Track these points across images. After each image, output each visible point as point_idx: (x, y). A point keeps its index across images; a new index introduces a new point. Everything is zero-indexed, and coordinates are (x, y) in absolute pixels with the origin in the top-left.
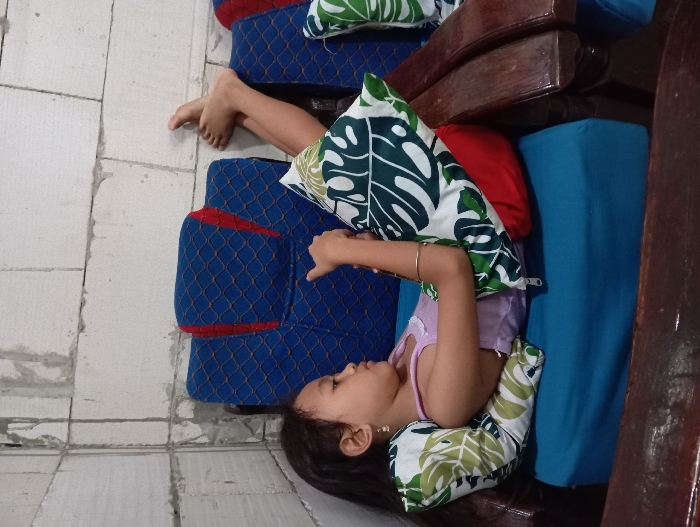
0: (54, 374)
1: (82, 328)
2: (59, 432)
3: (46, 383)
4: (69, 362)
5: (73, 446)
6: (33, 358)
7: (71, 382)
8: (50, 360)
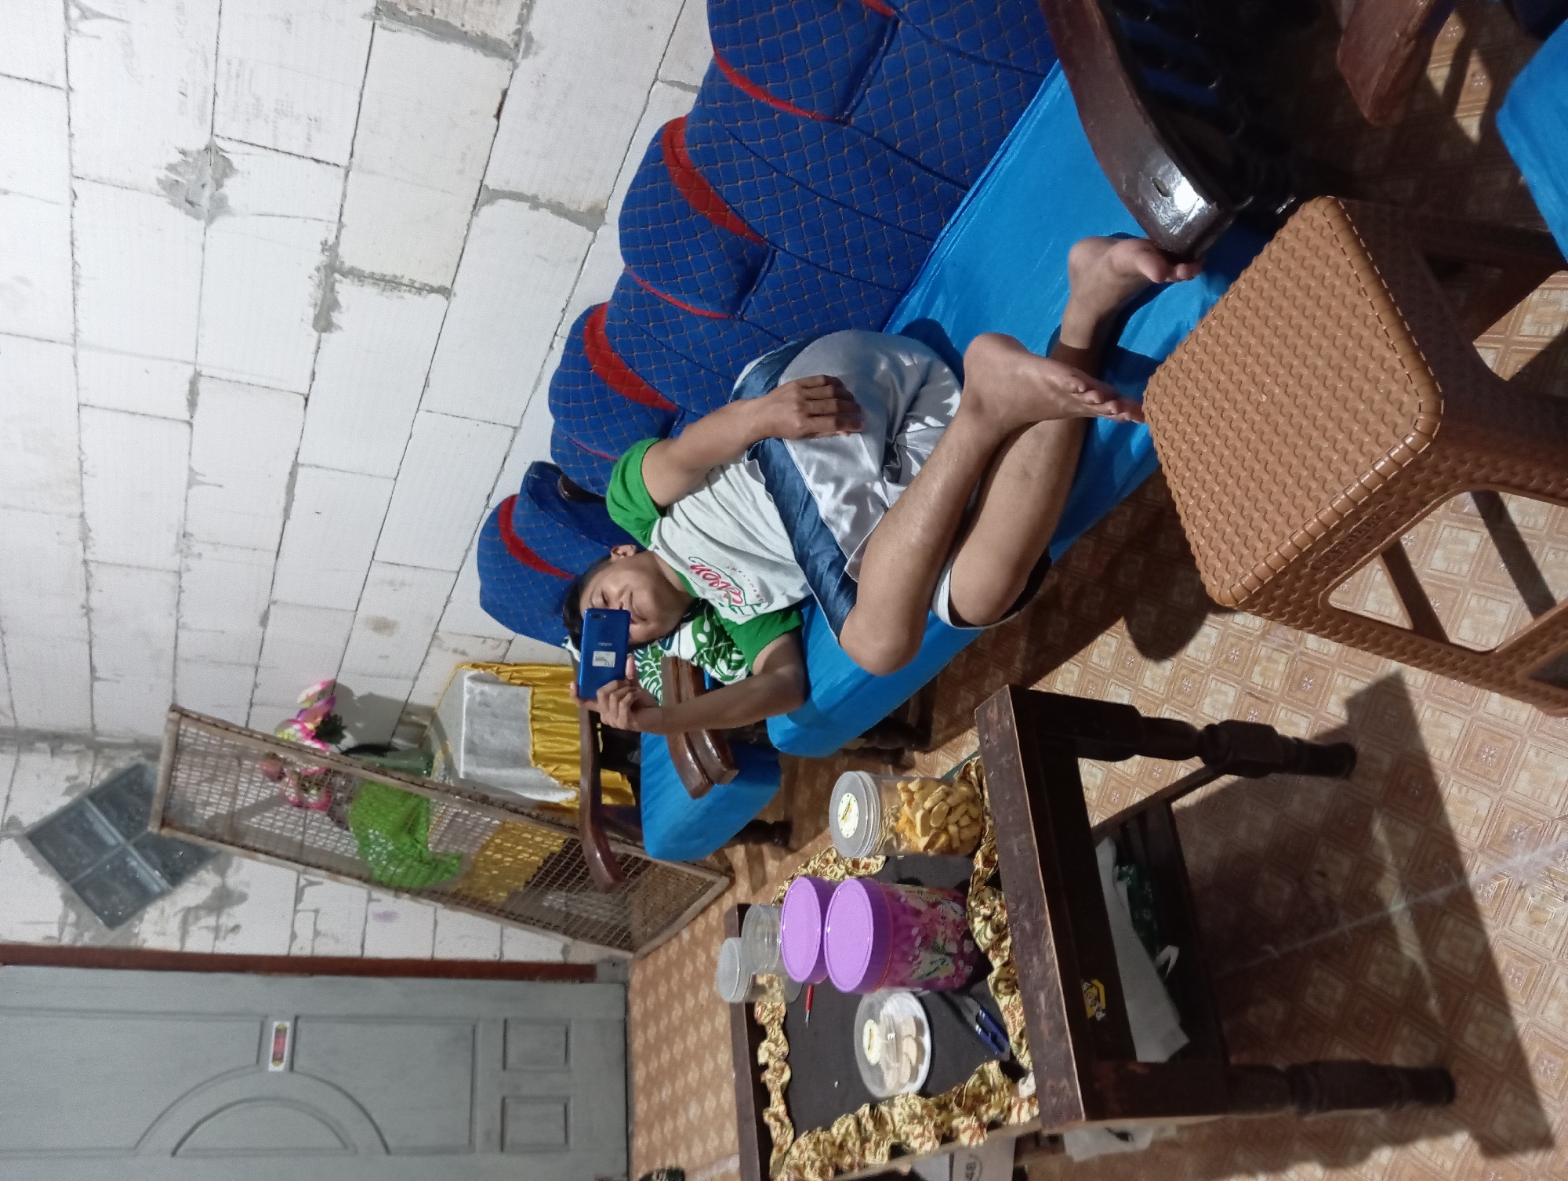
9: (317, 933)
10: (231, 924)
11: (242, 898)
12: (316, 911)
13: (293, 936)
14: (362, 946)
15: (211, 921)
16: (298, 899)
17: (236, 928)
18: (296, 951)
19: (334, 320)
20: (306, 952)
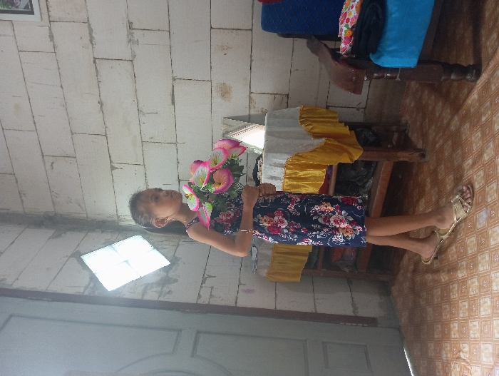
9: (211, 296)
10: (167, 291)
11: (176, 281)
12: (212, 288)
13: (199, 296)
14: (236, 303)
15: (159, 289)
16: (203, 282)
17: (169, 292)
18: (200, 302)
20: (207, 303)
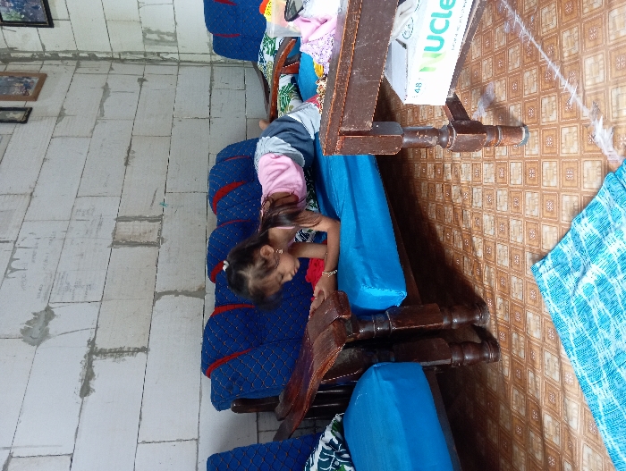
0: (170, 39)
1: (176, 24)
2: (176, 56)
3: (168, 42)
4: (175, 35)
5: (182, 61)
6: (163, 33)
7: (176, 41)
8: (168, 34)
19: (91, 386)
